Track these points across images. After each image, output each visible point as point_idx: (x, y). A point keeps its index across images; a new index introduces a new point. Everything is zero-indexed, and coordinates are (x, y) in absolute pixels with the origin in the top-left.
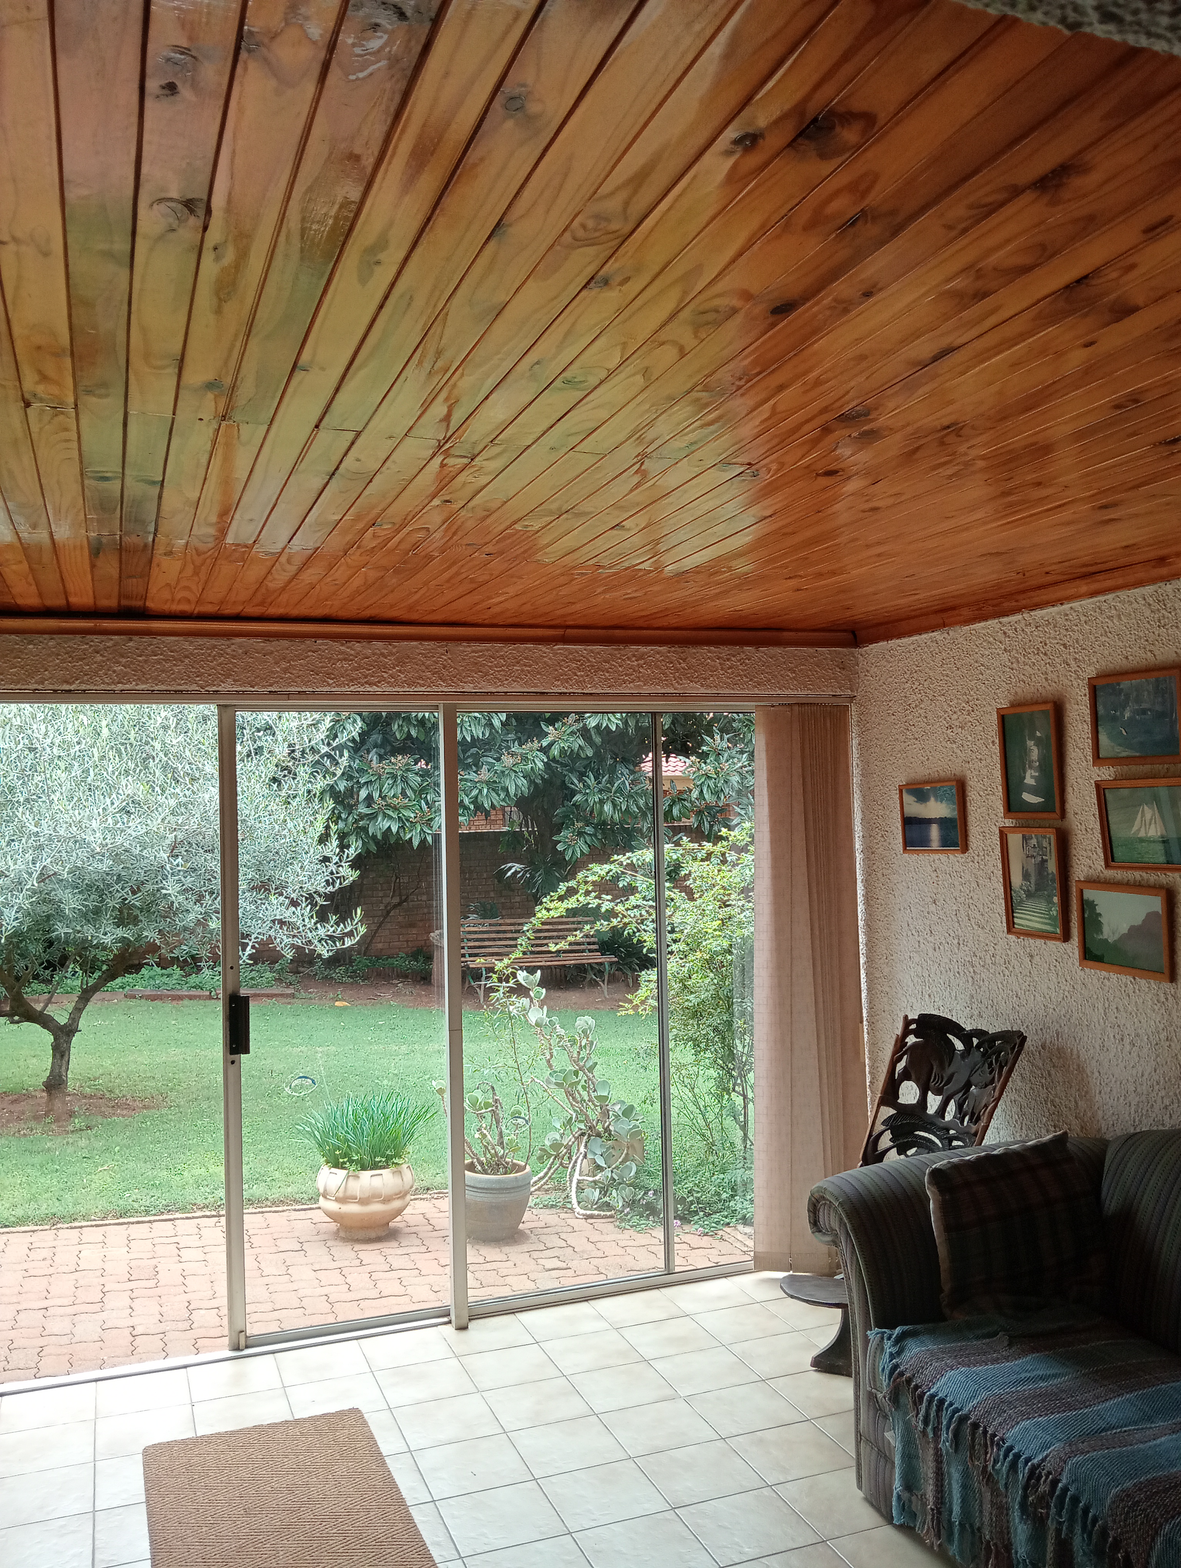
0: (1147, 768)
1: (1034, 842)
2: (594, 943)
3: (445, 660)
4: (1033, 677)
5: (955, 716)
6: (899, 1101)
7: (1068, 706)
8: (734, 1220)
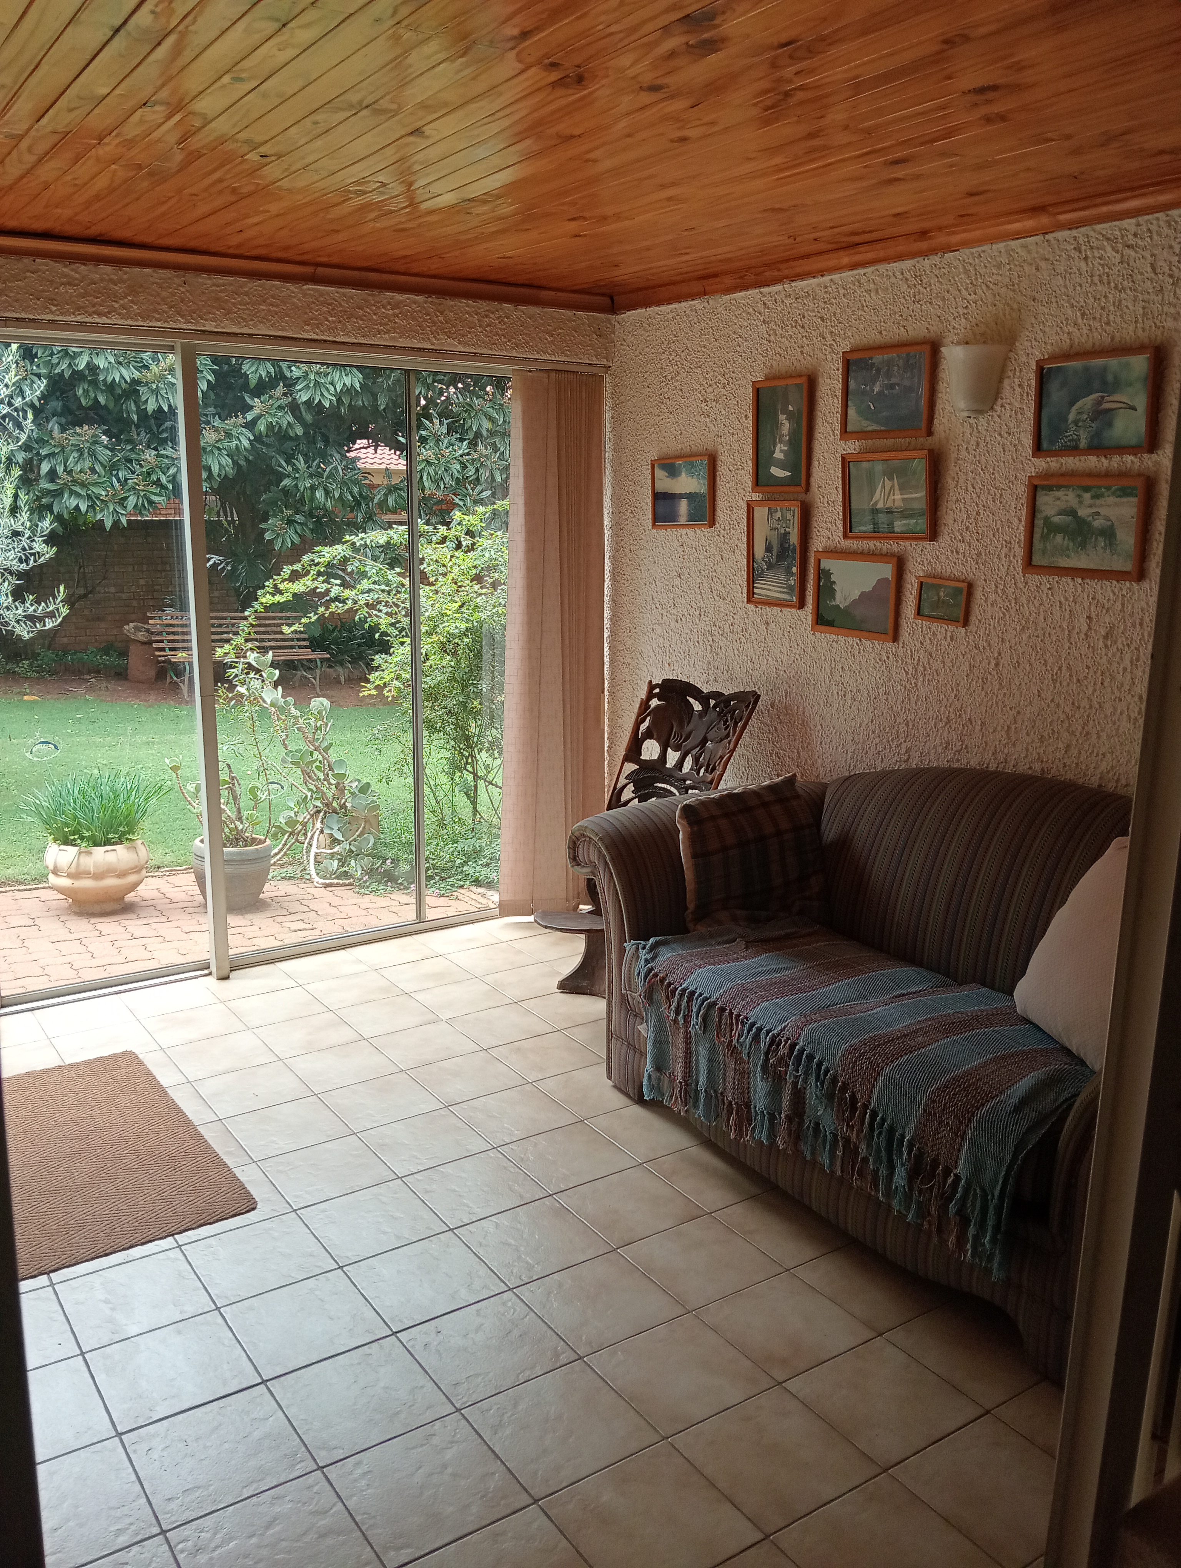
0: (890, 442)
1: (779, 515)
2: (304, 640)
3: (183, 292)
4: (789, 349)
5: (710, 389)
6: (642, 757)
7: (820, 380)
8: (468, 882)
